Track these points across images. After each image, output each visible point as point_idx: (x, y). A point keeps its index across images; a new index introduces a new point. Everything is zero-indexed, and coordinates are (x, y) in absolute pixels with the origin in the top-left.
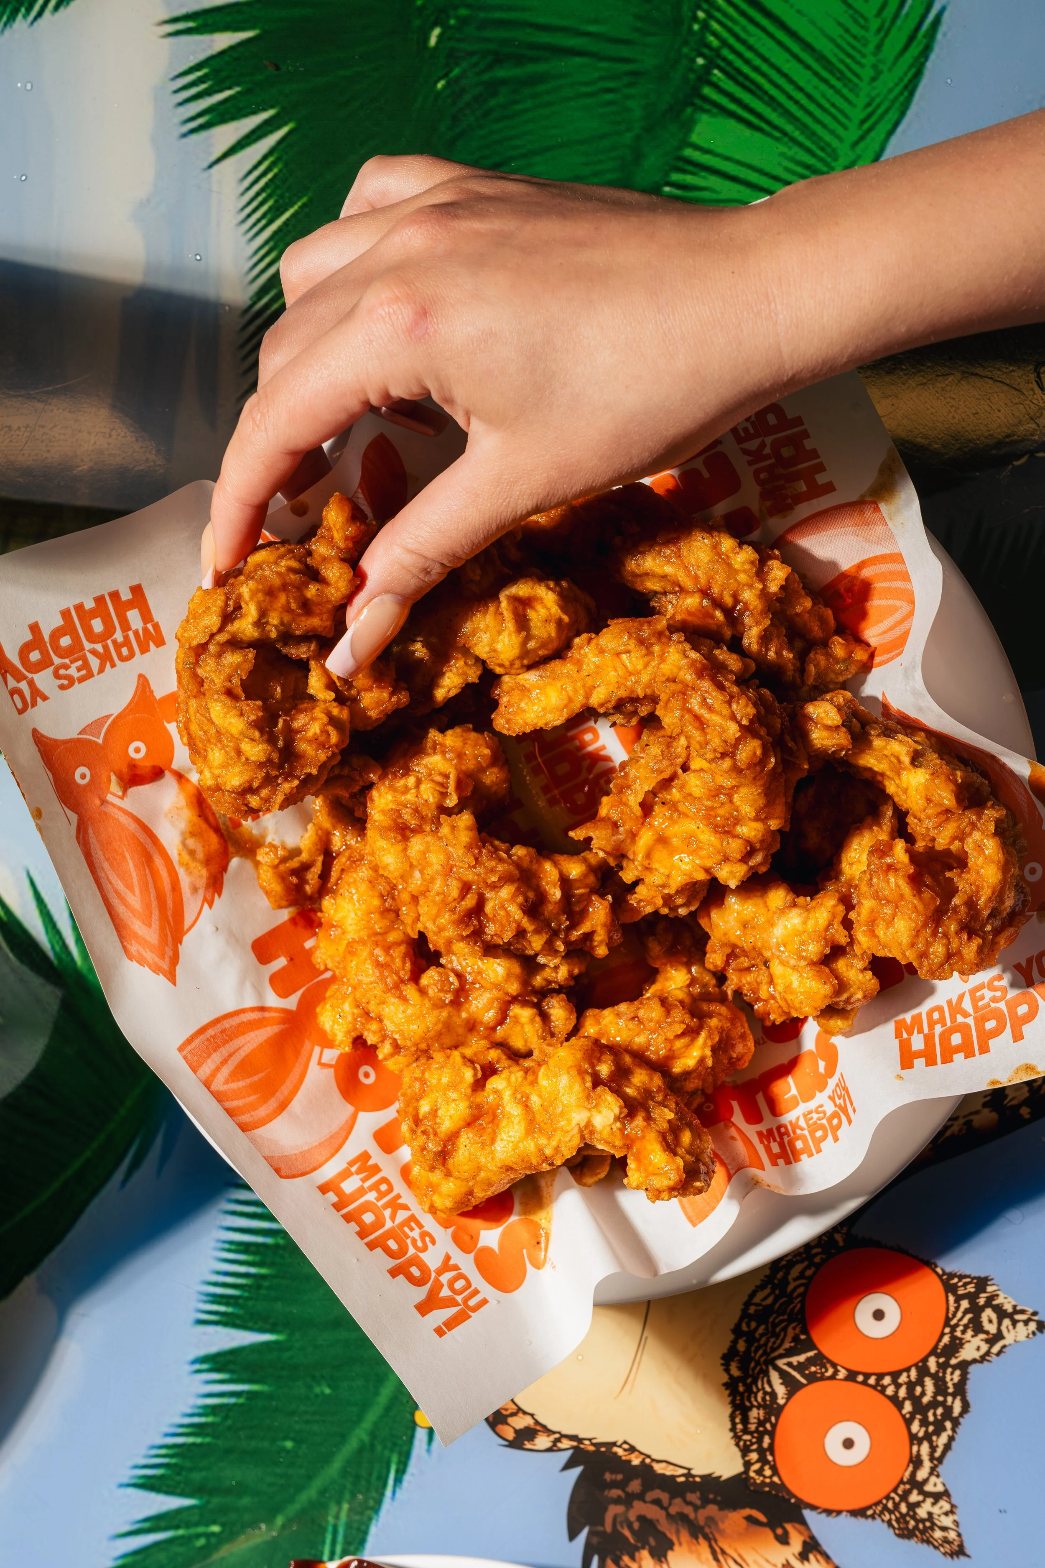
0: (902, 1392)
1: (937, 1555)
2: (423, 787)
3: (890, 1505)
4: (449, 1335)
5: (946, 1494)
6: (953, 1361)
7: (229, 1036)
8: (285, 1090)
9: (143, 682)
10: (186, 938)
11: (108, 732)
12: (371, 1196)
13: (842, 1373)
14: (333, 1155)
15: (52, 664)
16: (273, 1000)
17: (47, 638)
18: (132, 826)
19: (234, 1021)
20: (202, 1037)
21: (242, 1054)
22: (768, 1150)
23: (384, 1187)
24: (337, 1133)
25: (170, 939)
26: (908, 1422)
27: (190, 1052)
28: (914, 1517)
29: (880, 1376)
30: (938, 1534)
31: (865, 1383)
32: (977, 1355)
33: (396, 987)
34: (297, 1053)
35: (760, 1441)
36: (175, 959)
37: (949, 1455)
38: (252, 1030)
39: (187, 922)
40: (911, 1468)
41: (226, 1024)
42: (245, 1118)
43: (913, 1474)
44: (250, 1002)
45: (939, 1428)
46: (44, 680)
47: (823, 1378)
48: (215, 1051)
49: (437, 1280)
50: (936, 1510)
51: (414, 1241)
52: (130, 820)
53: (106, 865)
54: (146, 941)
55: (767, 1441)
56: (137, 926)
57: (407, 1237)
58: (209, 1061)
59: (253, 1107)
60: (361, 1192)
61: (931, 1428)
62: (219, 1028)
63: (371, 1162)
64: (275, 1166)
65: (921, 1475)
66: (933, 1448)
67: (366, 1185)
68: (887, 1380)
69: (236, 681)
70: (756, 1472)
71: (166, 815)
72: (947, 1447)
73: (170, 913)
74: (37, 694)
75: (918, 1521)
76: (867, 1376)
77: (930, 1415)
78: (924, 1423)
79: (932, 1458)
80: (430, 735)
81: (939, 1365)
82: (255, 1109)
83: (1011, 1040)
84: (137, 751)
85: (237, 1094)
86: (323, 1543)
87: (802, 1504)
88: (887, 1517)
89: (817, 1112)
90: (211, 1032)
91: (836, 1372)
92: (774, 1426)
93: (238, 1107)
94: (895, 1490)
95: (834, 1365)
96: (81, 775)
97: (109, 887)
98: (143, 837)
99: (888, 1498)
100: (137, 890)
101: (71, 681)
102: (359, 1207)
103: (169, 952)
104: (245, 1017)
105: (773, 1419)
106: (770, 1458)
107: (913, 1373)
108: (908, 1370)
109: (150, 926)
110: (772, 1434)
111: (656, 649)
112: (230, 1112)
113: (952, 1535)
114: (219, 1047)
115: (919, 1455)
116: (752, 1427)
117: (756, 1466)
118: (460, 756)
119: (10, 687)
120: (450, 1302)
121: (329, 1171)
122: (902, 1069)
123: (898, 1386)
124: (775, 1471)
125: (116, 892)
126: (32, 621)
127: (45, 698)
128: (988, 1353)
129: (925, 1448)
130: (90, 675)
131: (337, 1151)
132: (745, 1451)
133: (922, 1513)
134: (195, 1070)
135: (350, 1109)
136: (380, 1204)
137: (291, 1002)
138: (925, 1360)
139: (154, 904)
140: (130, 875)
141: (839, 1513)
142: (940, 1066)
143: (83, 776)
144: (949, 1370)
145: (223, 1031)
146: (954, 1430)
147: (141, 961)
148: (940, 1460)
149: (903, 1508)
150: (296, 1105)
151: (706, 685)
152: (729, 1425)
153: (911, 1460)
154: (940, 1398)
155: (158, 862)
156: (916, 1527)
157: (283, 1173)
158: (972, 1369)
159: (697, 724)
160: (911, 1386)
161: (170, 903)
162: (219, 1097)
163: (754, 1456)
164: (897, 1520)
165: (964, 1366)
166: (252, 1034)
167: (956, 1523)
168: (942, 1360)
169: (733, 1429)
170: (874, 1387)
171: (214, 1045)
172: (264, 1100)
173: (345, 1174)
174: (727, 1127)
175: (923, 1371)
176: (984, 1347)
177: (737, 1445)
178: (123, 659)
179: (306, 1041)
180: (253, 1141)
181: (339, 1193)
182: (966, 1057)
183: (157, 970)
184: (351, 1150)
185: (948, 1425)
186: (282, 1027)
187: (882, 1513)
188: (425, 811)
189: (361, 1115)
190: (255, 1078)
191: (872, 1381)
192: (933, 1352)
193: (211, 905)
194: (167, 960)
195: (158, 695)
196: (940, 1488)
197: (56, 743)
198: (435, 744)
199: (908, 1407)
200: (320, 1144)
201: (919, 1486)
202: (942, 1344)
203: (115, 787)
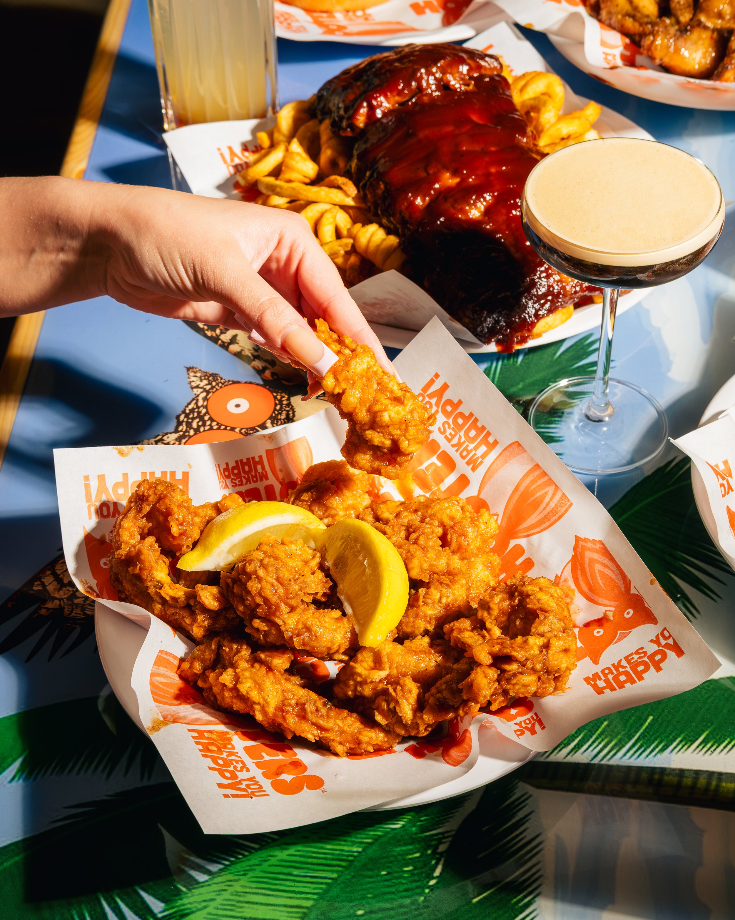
0: (208, 423)
1: (199, 368)
2: (438, 597)
3: (220, 385)
4: (432, 376)
5: (192, 388)
6: (181, 433)
7: (546, 518)
8: (516, 497)
9: (596, 661)
10: (570, 558)
11: (615, 637)
12: (471, 446)
13: (237, 430)
14: (491, 466)
15: (648, 657)
16: (522, 542)
17: (652, 667)
18: (601, 600)
19: (544, 526)
20: (560, 514)
21: (539, 511)
22: (263, 468)
23: (465, 453)
24: (489, 480)
25: (579, 557)
26: (207, 413)
27: (566, 504)
28: (209, 380)
29: (219, 429)
30: (199, 375)
31: (226, 427)
32: (169, 435)
33: (455, 524)
34: (510, 518)
35: (281, 408)
36: (575, 548)
37: (189, 401)
38: (533, 524)
39: (569, 566)
40: (208, 397)
41: (548, 524)
42: (537, 473)
43: (207, 395)
44: (535, 538)
45: (192, 411)
46: (652, 648)
47: (247, 429)
48: (553, 508)
49: (438, 407)
50: (198, 383)
51: (449, 427)
52: (601, 602)
53: (614, 577)
54: (592, 551)
55: (278, 407)
56: (596, 556)
57: (453, 429)
58: (556, 502)
59: (533, 482)
60: (476, 448)
61: (196, 410)
62: (552, 521)
63: (471, 466)
64: (520, 448)
65: (204, 394)
66: (196, 403)
67: (473, 452)
68: (215, 427)
69: (542, 617)
70: (284, 397)
71: (582, 610)
72: (189, 404)
73: (579, 568)
74: (656, 641)
75: (208, 379)
76: (225, 429)
77: (196, 414)
78: (199, 413)
79: (197, 400)
80: (433, 627)
81: (189, 432)
82: (531, 481)
83: (129, 475)
84: (598, 632)
85: (541, 487)
86: (499, 378)
87: (264, 386)
88: (222, 381)
89: (236, 483)
90: (555, 518)
91: (240, 431)
92: (274, 412)
93: (540, 479)
94: (217, 390)
95: (241, 433)
96: (629, 613)
97: (612, 568)
98: (595, 597)
99: (221, 387)
100: (597, 572)
101: (637, 653)
102: (477, 439)
103: (579, 550)
104: (538, 529)
105: (274, 415)
106: (277, 402)
107: (202, 429)
108: (204, 431)
109: (590, 558)
110: (275, 409)
111: (300, 626)
112: (544, 474)
113: (192, 374)
114: (551, 511)
115: (204, 401)
116: (284, 412)
117: (284, 399)
118: (417, 616)
119: (671, 639)
120: (431, 396)
121: (493, 456)
122: (188, 472)
123: (210, 425)
124: (275, 398)
125: (608, 567)
126: (660, 672)
127: (652, 641)
128: (163, 436)
129: (200, 403)
130: (626, 658)
131: (489, 469)
132: (289, 404)
133: (205, 382)
134: (564, 495)
135: (482, 496)
136: (467, 443)
137: (513, 543)
138: (195, 434)
139: (587, 570)
140: (601, 577)
141: (246, 383)
142: (168, 470)
143: (628, 613)
144: (184, 430)
145: (549, 520)
146: (185, 410)
147: (594, 541)
148: (193, 399)
149: (214, 384)
150: (510, 490)
151: (274, 599)
152: (296, 413)
153: (208, 400)
154: (190, 420)
155: (585, 589)
156: (209, 377)
157: (516, 445)
158: (173, 430)
159: (280, 579)
160: (204, 425)
161: (579, 572)
162: (551, 482)
163: (285, 402)
164: (217, 380)
165: (176, 431)
166: (533, 522)
167: (189, 378)
168: (187, 434)
169: (294, 412)
170: (222, 425)
171: (554, 511)
172: (527, 488)
173: (484, 456)
174: (283, 479)
175: (197, 431)
176: (165, 438)
177: (292, 406)
178: (609, 668)
179: (504, 526)
180: (532, 460)
181: (487, 444)
182: (154, 473)
183: (586, 540)
184: (482, 470)
185: (187, 411)
186: (518, 529)
187: (225, 382)
188: (437, 584)
189: (476, 494)
190: (532, 499)
191: (223, 427)
192: (190, 437)
193: (557, 575)
194: (580, 546)
195: (588, 659)
196: (195, 390)
197: (644, 623)
198: (430, 622)
199: (206, 418)
200: (497, 471)
201: (205, 390)
202: (186, 439)
203: (610, 615)
